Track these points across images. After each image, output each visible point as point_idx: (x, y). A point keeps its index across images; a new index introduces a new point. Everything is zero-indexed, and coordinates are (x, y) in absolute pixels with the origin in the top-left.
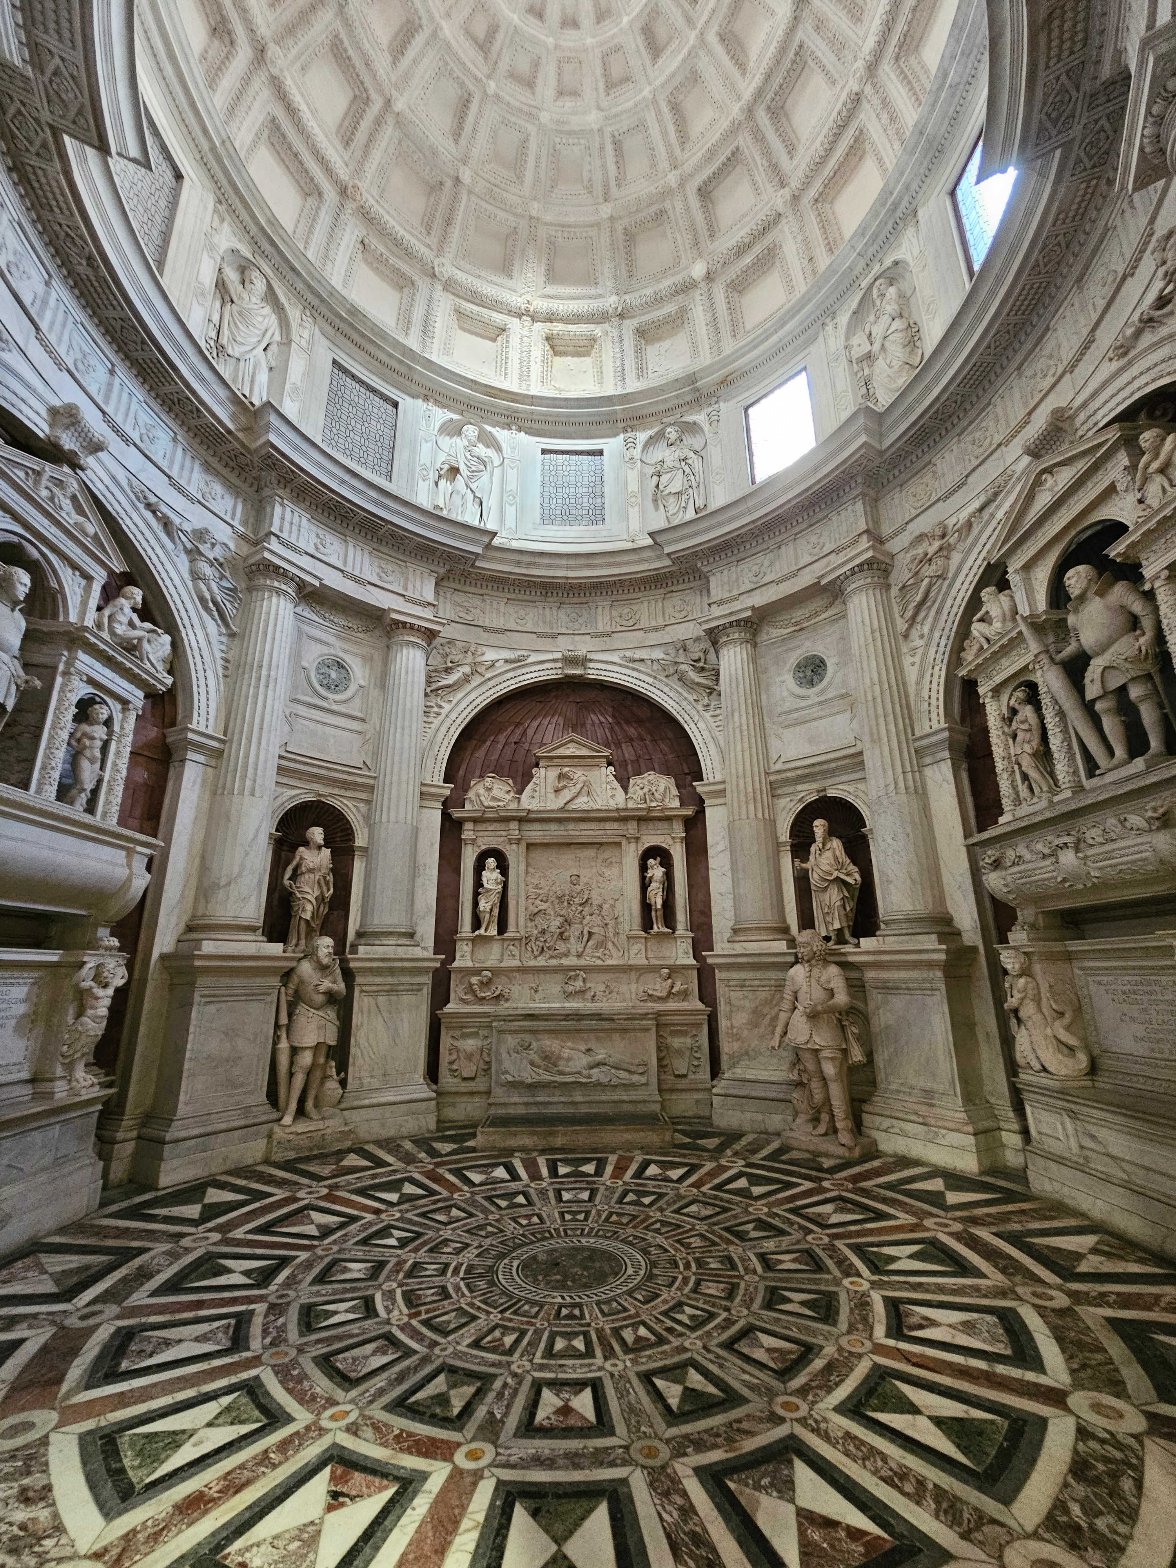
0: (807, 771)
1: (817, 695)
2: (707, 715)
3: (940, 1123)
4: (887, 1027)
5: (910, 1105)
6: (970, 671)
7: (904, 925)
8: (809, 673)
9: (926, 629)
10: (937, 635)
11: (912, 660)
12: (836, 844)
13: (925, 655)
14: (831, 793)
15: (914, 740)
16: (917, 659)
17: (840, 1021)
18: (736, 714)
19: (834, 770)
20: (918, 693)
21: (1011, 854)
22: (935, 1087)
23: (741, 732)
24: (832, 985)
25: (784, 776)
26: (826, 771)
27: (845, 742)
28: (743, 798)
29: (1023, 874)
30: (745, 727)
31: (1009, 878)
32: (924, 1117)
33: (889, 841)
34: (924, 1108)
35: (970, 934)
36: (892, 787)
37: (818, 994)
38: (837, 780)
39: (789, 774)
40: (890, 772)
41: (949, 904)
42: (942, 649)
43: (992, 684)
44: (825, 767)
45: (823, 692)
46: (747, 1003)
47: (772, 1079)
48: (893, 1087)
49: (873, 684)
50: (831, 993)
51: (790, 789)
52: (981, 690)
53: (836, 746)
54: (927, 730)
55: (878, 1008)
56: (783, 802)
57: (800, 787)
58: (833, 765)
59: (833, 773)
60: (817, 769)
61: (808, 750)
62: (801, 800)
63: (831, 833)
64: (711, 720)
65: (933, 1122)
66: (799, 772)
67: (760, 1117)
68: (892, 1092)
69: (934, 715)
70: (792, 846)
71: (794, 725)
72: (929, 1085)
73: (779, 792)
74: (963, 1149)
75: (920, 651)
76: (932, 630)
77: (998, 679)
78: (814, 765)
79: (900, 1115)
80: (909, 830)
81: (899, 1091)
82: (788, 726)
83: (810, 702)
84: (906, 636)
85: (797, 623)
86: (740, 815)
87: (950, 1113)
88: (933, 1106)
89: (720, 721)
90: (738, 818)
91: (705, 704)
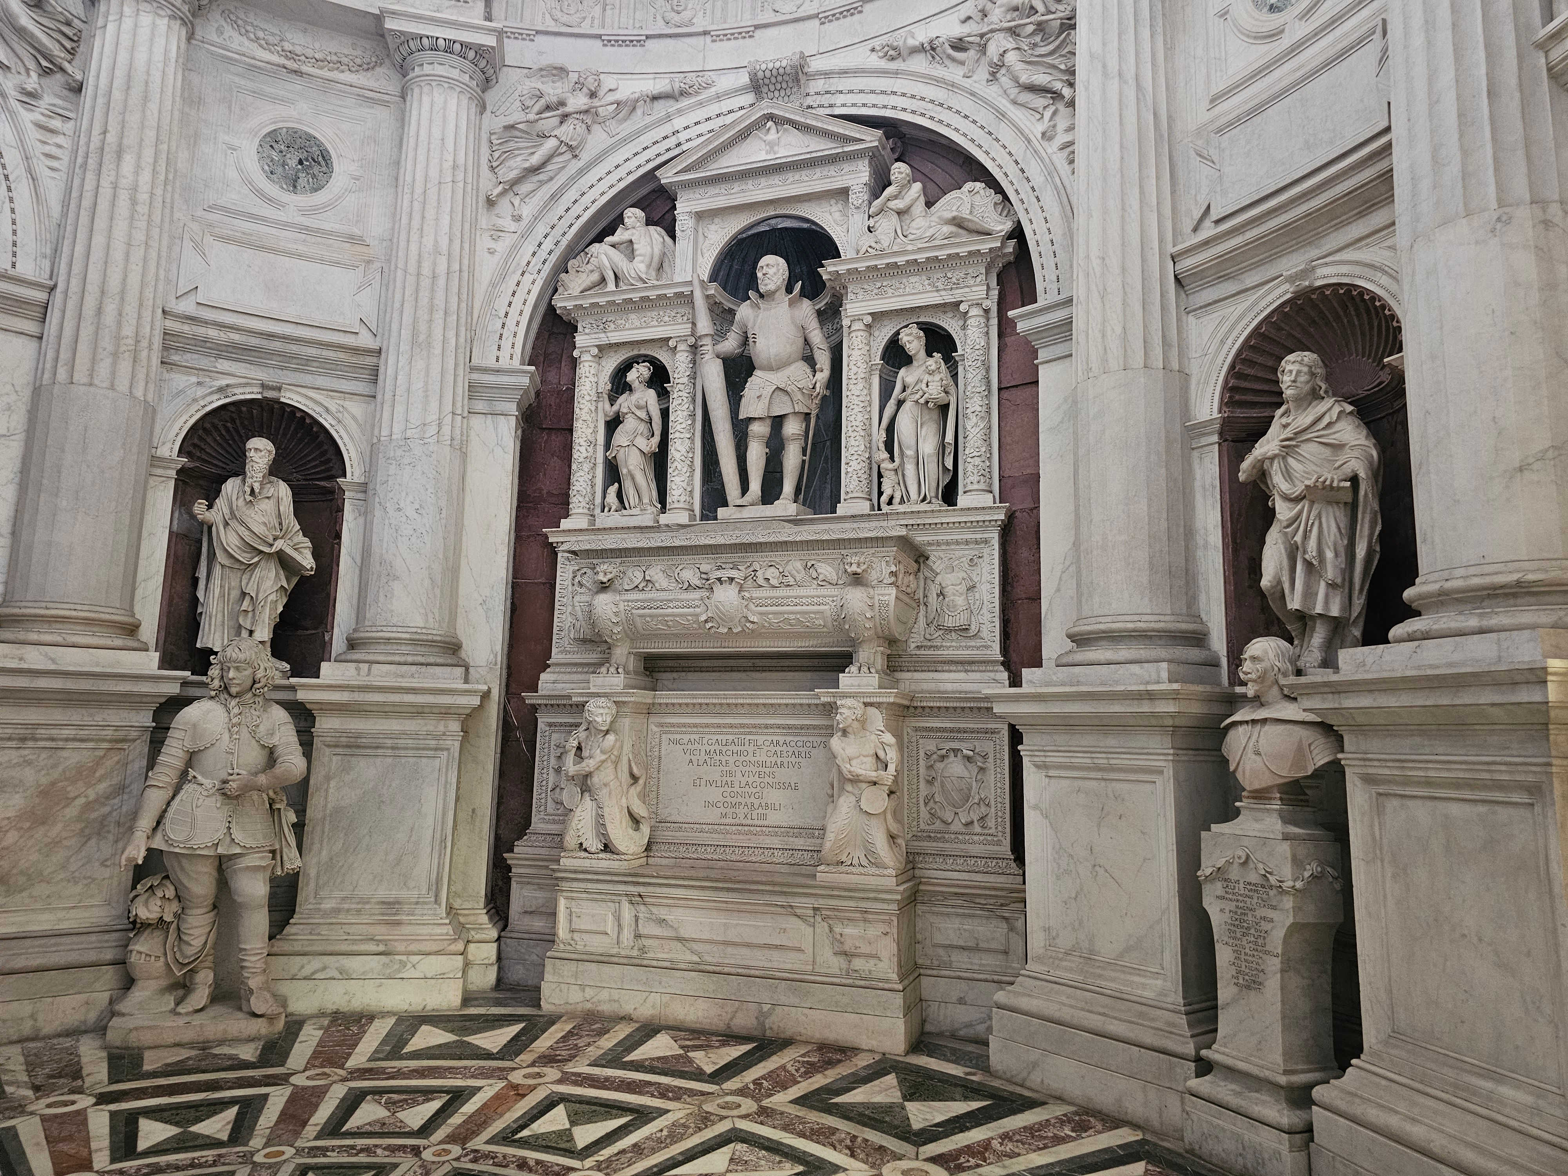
0: (254, 341)
1: (304, 212)
2: (27, 117)
3: (413, 947)
4: (338, 811)
5: (352, 929)
6: (580, 307)
7: (404, 649)
8: (293, 162)
9: (527, 211)
10: (541, 229)
11: (492, 245)
12: (284, 491)
13: (515, 249)
14: (290, 397)
15: (473, 369)
16: (502, 246)
17: (272, 802)
18: (128, 160)
19: (308, 361)
20: (490, 300)
21: (637, 576)
22: (404, 894)
24: (275, 741)
25: (201, 331)
26: (293, 357)
27: (338, 321)
28: (107, 343)
29: (648, 604)
30: (143, 197)
31: (622, 606)
32: (385, 942)
33: (410, 512)
34: (382, 929)
35: (483, 671)
36: (433, 430)
37: (253, 756)
38: (308, 379)
39: (212, 333)
40: (434, 405)
42: (542, 254)
43: (603, 339)
44: (294, 348)
45: (314, 211)
46: (29, 775)
47: (64, 926)
48: (327, 905)
49: (437, 252)
50: (271, 757)
51: (204, 362)
52: (580, 339)
53: (319, 318)
54: (491, 362)
55: (328, 778)
56: (180, 380)
57: (224, 365)
58: (312, 351)
59: (304, 364)
60: (277, 345)
61: (257, 302)
62: (221, 390)
64: (33, 134)
65: (400, 947)
66: (236, 337)
67: (27, 1008)
68: (326, 914)
69: (506, 344)
70: (179, 472)
71: (240, 243)
72: (394, 894)
73: (175, 358)
74: (441, 977)
75: (507, 241)
76: (536, 218)
77: (615, 337)
78: (271, 336)
79: (344, 947)
80: (443, 503)
81: (337, 911)
82: (226, 239)
83: (281, 216)
84: (491, 203)
85: (291, 55)
86: (91, 376)
87: (425, 930)
88: (398, 923)
89: (59, 146)
90: (85, 380)
91: (29, 88)
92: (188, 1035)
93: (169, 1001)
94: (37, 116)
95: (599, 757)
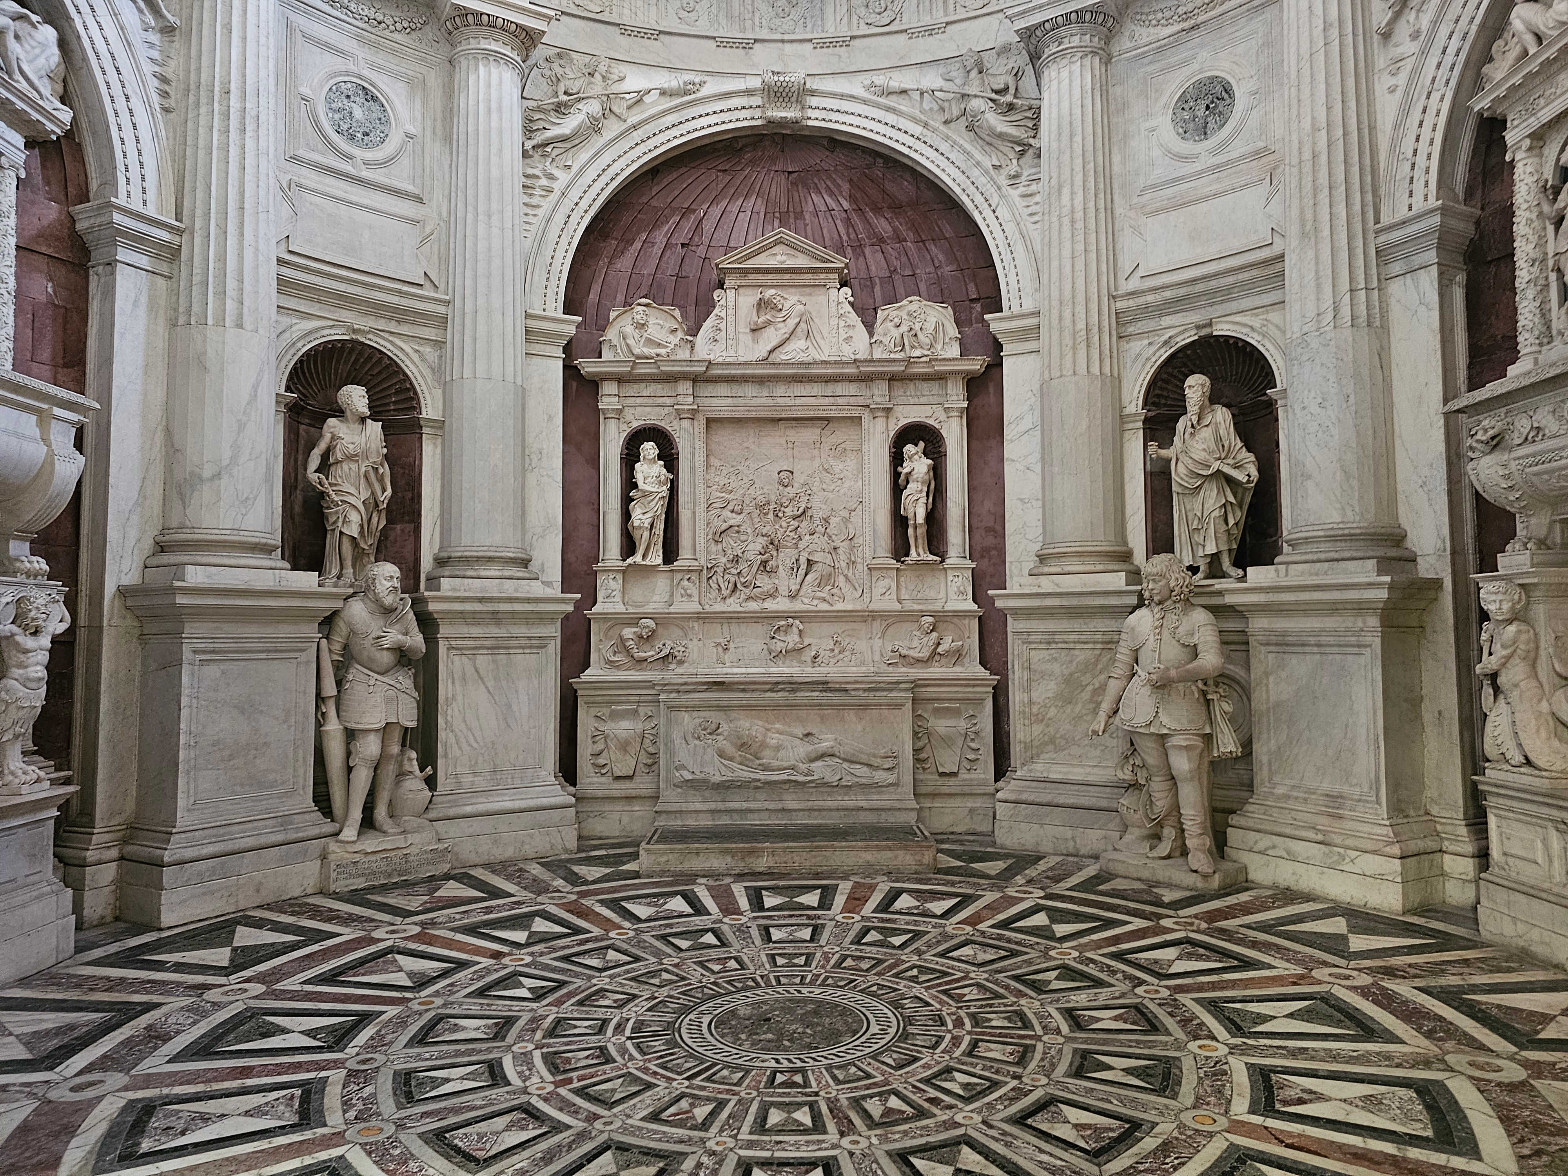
0: (1182, 291)
1: (1214, 153)
2: (1014, 193)
3: (1349, 842)
4: (1278, 704)
5: (1299, 816)
6: (1497, 100)
7: (1323, 547)
8: (1201, 112)
9: (1425, 21)
10: (1444, 31)
11: (1393, 81)
12: (1222, 416)
13: (1417, 71)
14: (1222, 329)
15: (1378, 232)
16: (1402, 79)
17: (1204, 693)
18: (1066, 191)
19: (1230, 289)
20: (1394, 145)
21: (1523, 425)
22: (1346, 789)
23: (1073, 222)
24: (1195, 640)
25: (1141, 300)
26: (1215, 292)
27: (1253, 240)
28: (1068, 341)
29: (1539, 459)
30: (1079, 215)
31: (1513, 466)
32: (1325, 833)
33: (1314, 408)
34: (1325, 820)
35: (1432, 560)
36: (1330, 315)
37: (1172, 653)
38: (1234, 306)
39: (1150, 298)
40: (1328, 289)
41: (1402, 510)
42: (1449, 59)
43: (1534, 123)
44: (1214, 284)
45: (1223, 145)
46: (1056, 668)
47: (1091, 778)
48: (1280, 791)
49: (1315, 129)
50: (1194, 652)
51: (1152, 325)
52: (1510, 137)
53: (1237, 246)
54: (1403, 213)
55: (1267, 674)
56: (1136, 346)
57: (1166, 321)
58: (1230, 280)
59: (1226, 294)
60: (1200, 287)
61: (1185, 254)
62: (1166, 343)
63: (1214, 398)
64: (1020, 203)
65: (1338, 840)
66: (1168, 294)
67: (1069, 833)
68: (1279, 798)
69: (1418, 186)
70: (1145, 422)
71: (1166, 210)
72: (1337, 788)
73: (1131, 329)
74: (1379, 877)
75: (1408, 65)
76: (1436, 23)
77: (1546, 114)
78: (1194, 281)
79: (1288, 831)
80: (1350, 390)
81: (1287, 797)
82: (1156, 212)
83: (1197, 166)
84: (1386, 36)
85: (1188, 14)
86: (1061, 370)
87: (1367, 828)
88: (1341, 817)
89: (1037, 203)
90: (1058, 374)
91: (1012, 173)
92: (1145, 874)
93: (1147, 845)
94: (1022, 190)
95: (1500, 652)
